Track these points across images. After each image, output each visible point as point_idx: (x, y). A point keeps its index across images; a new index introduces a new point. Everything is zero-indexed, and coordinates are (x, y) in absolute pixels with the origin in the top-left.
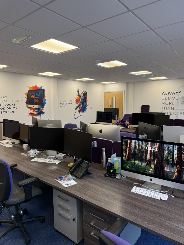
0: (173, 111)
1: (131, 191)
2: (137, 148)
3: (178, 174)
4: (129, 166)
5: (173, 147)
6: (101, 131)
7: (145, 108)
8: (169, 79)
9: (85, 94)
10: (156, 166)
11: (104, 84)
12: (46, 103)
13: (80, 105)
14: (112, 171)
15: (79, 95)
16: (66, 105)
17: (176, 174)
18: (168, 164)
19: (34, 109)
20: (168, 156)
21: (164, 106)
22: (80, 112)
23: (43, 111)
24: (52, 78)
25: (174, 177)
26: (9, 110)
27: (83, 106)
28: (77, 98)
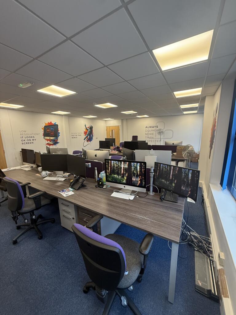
0: (153, 139)
1: (111, 195)
2: (115, 166)
3: (140, 182)
4: (111, 179)
5: (137, 164)
6: (96, 156)
7: (135, 138)
8: (150, 117)
9: (91, 128)
10: (127, 177)
11: (106, 121)
12: (59, 135)
13: (88, 136)
14: (100, 183)
15: (87, 129)
16: (77, 136)
17: (139, 182)
18: (134, 176)
19: (50, 140)
20: (134, 171)
21: (147, 136)
22: (88, 141)
23: (58, 141)
24: (64, 116)
25: (138, 184)
26: (29, 141)
27: (90, 137)
28: (85, 131)
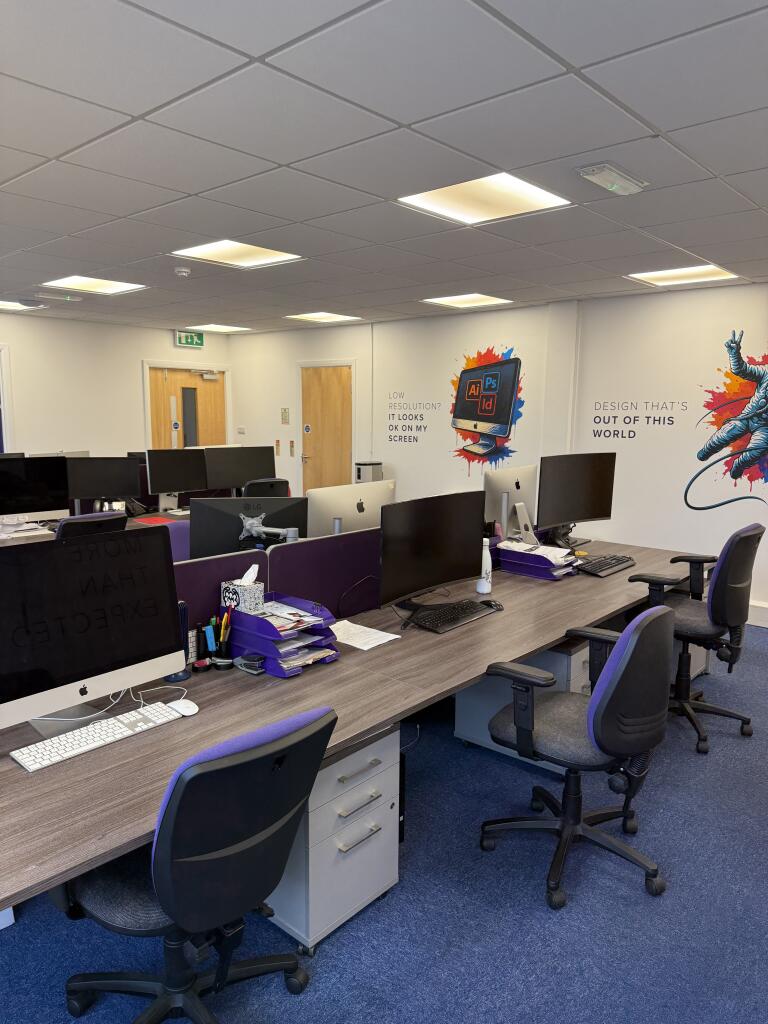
16: (631, 426)
22: (745, 478)
26: (408, 433)
28: (722, 389)
